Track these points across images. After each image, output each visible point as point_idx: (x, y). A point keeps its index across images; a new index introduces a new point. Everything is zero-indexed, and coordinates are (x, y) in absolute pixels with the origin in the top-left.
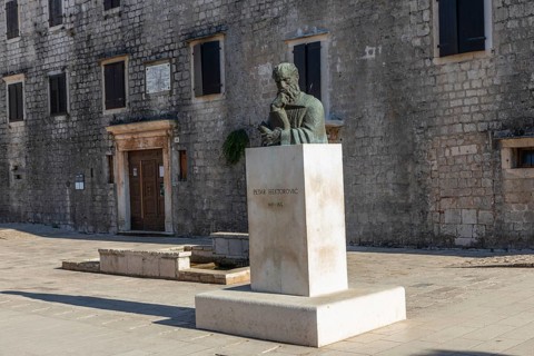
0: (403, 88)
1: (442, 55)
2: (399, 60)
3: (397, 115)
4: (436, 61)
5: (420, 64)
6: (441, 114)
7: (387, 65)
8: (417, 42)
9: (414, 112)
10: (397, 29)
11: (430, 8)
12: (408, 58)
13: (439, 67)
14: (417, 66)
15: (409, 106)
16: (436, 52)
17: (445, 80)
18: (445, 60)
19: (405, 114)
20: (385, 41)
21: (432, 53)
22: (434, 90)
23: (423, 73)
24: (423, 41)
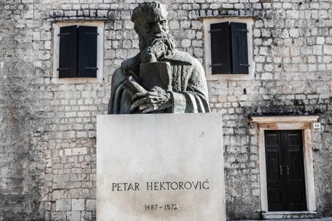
0: (23, 99)
1: (61, 76)
2: (20, 76)
3: (14, 120)
4: (55, 80)
5: (41, 81)
6: (57, 122)
7: (9, 79)
8: (39, 64)
9: (32, 119)
10: (20, 51)
11: (52, 40)
12: (30, 76)
13: (58, 86)
14: (37, 82)
15: (28, 114)
16: (56, 73)
17: (62, 96)
18: (63, 81)
19: (23, 119)
20: (8, 59)
21: (51, 74)
22: (52, 103)
23: (42, 88)
24: (44, 64)
